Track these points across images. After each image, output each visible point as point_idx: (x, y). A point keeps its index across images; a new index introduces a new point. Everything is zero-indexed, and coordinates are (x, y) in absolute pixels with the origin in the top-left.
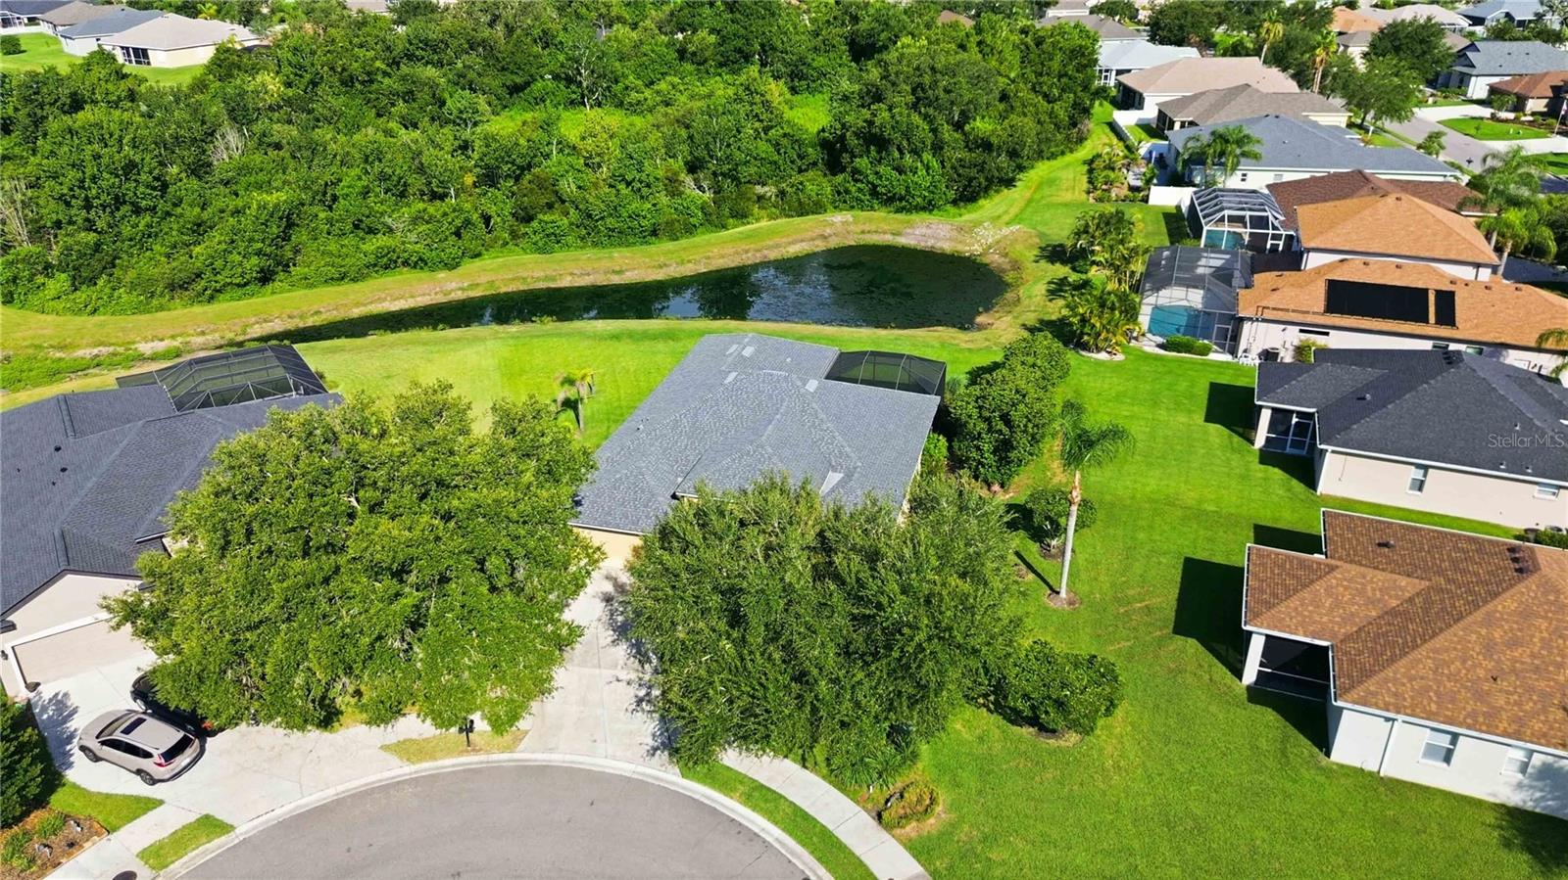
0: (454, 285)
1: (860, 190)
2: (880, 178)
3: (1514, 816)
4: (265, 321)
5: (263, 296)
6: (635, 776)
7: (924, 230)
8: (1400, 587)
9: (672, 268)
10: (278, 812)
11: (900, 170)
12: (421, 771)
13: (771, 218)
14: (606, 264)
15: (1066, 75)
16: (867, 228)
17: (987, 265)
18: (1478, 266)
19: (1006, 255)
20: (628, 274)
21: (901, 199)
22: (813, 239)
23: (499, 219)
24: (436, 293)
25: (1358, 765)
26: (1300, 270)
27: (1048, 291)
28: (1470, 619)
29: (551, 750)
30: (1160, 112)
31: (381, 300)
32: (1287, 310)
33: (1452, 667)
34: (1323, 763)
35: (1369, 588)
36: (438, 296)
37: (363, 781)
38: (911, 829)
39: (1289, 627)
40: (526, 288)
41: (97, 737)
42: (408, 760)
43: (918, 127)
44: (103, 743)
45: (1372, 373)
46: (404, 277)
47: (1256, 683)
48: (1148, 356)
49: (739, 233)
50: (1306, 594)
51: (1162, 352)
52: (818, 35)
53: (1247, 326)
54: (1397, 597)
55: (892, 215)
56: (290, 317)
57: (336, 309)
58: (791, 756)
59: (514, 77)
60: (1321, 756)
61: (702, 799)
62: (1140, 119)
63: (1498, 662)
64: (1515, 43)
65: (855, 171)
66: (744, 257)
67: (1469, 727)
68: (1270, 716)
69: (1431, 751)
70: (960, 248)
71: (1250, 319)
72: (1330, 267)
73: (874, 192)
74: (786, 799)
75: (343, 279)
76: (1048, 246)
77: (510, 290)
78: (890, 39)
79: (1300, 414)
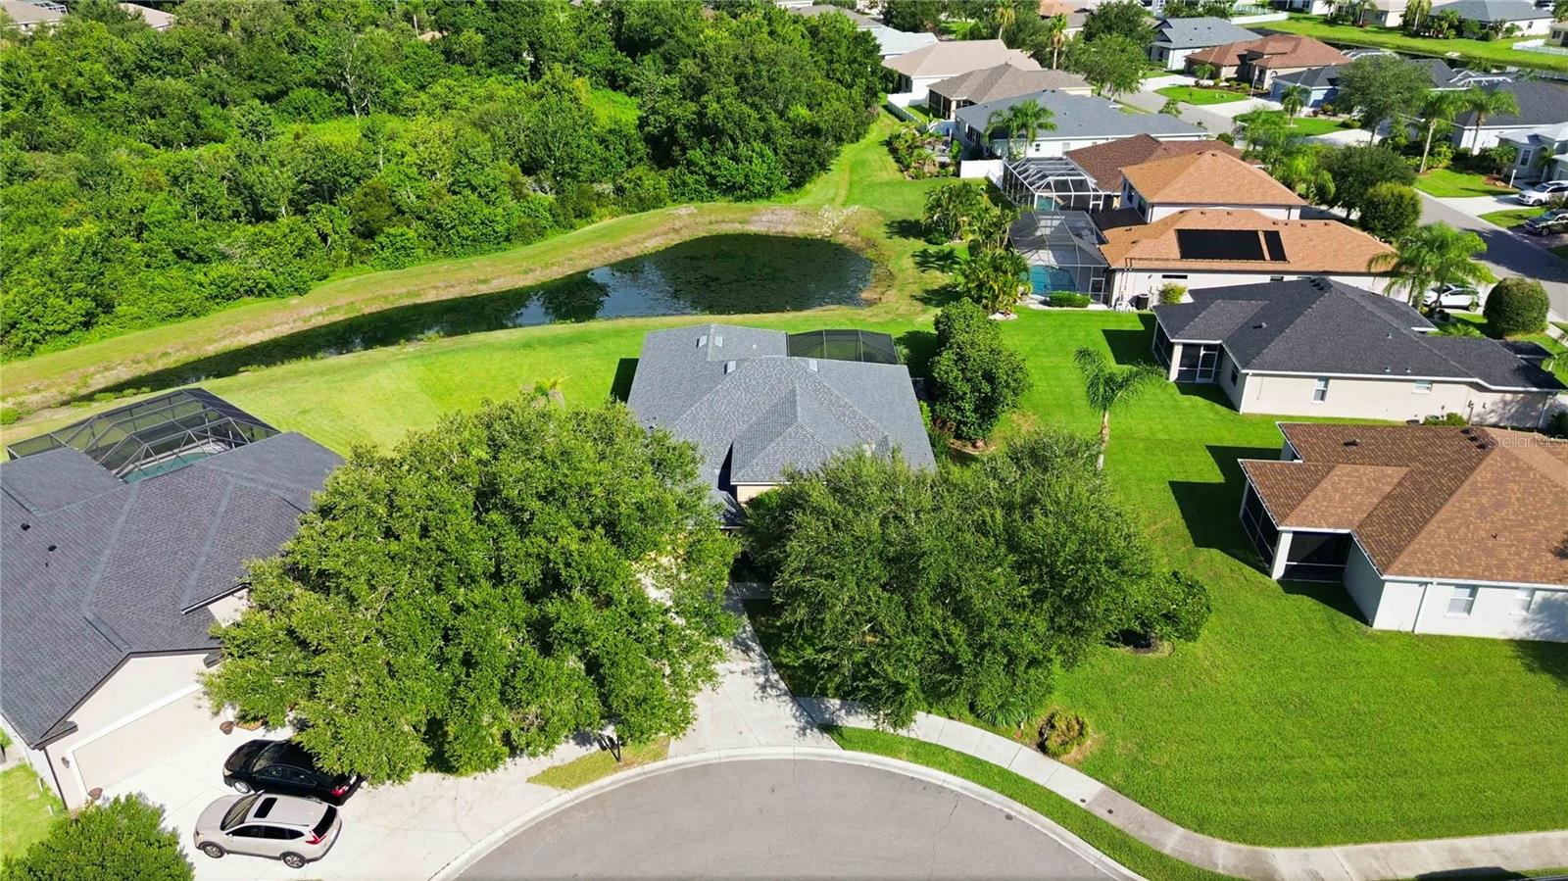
0: (312, 311)
1: (697, 182)
2: (719, 168)
3: (1522, 646)
4: (107, 369)
5: (91, 342)
6: (798, 758)
7: (770, 217)
8: (1389, 476)
9: (538, 273)
10: (454, 864)
11: (735, 159)
12: (582, 795)
13: (613, 215)
14: (468, 274)
15: (855, 60)
16: (713, 218)
17: (841, 245)
18: (1289, 207)
19: (856, 234)
20: (495, 282)
21: (741, 188)
22: (666, 233)
23: (337, 237)
24: (294, 321)
25: (1396, 629)
26: (1146, 223)
27: (916, 263)
28: (1461, 490)
29: (702, 750)
30: (932, 93)
31: (233, 334)
32: (1151, 259)
33: (1460, 533)
34: (1369, 632)
35: (1364, 479)
36: (297, 324)
37: (527, 817)
38: (1074, 751)
39: (1313, 522)
40: (389, 306)
41: (223, 828)
42: (563, 787)
43: (749, 116)
44: (235, 833)
45: (1257, 305)
46: (250, 306)
47: (1284, 576)
48: (1037, 313)
49: (589, 232)
50: (1317, 492)
51: (1046, 308)
52: (581, 31)
53: (1118, 277)
54: (1388, 484)
55: (733, 205)
56: (134, 362)
57: (186, 348)
58: (933, 710)
59: (265, 86)
60: (1364, 627)
61: (873, 765)
62: (912, 101)
63: (1493, 522)
64: (1192, 20)
65: (690, 163)
66: (606, 255)
67: (1489, 579)
68: (1307, 602)
69: (1453, 606)
70: (810, 230)
71: (1122, 270)
72: (1173, 219)
73: (712, 182)
74: (952, 750)
75: (180, 315)
76: (893, 222)
77: (374, 310)
78: (665, 33)
79: (1207, 347)
